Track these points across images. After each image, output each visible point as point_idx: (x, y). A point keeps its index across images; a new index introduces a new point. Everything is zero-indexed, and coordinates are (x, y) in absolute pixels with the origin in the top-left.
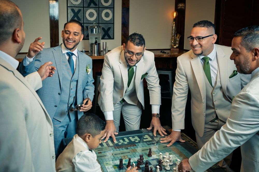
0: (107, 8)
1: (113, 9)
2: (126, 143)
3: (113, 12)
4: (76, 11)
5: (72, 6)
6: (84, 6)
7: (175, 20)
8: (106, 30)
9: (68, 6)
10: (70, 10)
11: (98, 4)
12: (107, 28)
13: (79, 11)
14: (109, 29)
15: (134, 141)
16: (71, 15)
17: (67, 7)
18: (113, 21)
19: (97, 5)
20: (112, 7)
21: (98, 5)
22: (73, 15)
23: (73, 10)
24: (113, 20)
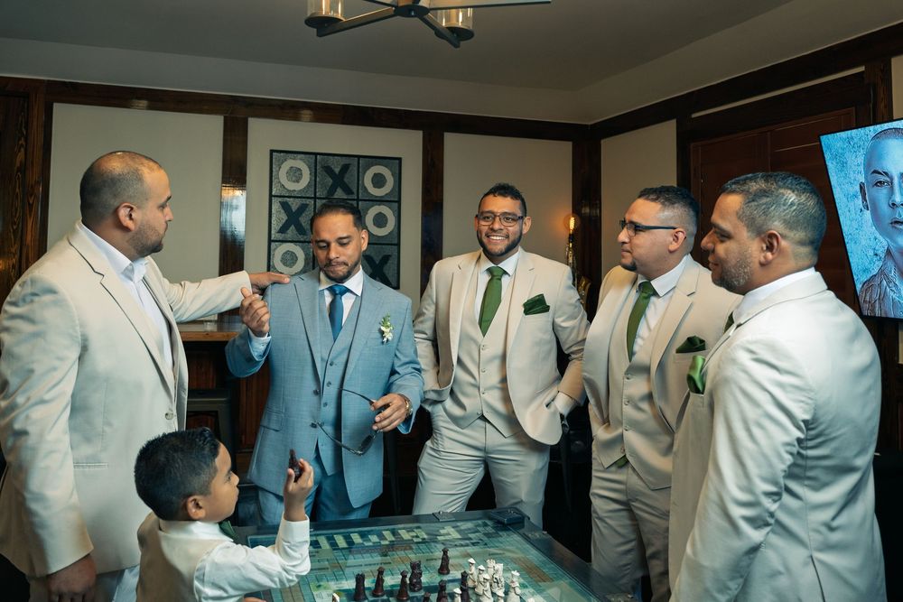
0: (380, 201)
1: (396, 204)
2: (383, 543)
3: (396, 213)
4: (294, 208)
5: (284, 193)
6: (318, 194)
7: (572, 237)
8: (377, 262)
9: (273, 193)
10: (276, 206)
11: (355, 190)
12: (380, 257)
13: (303, 208)
14: (386, 259)
15: (410, 538)
16: (279, 217)
17: (271, 196)
18: (396, 239)
19: (353, 193)
20: (395, 200)
21: (355, 192)
22: (284, 217)
23: (285, 206)
24: (396, 235)
